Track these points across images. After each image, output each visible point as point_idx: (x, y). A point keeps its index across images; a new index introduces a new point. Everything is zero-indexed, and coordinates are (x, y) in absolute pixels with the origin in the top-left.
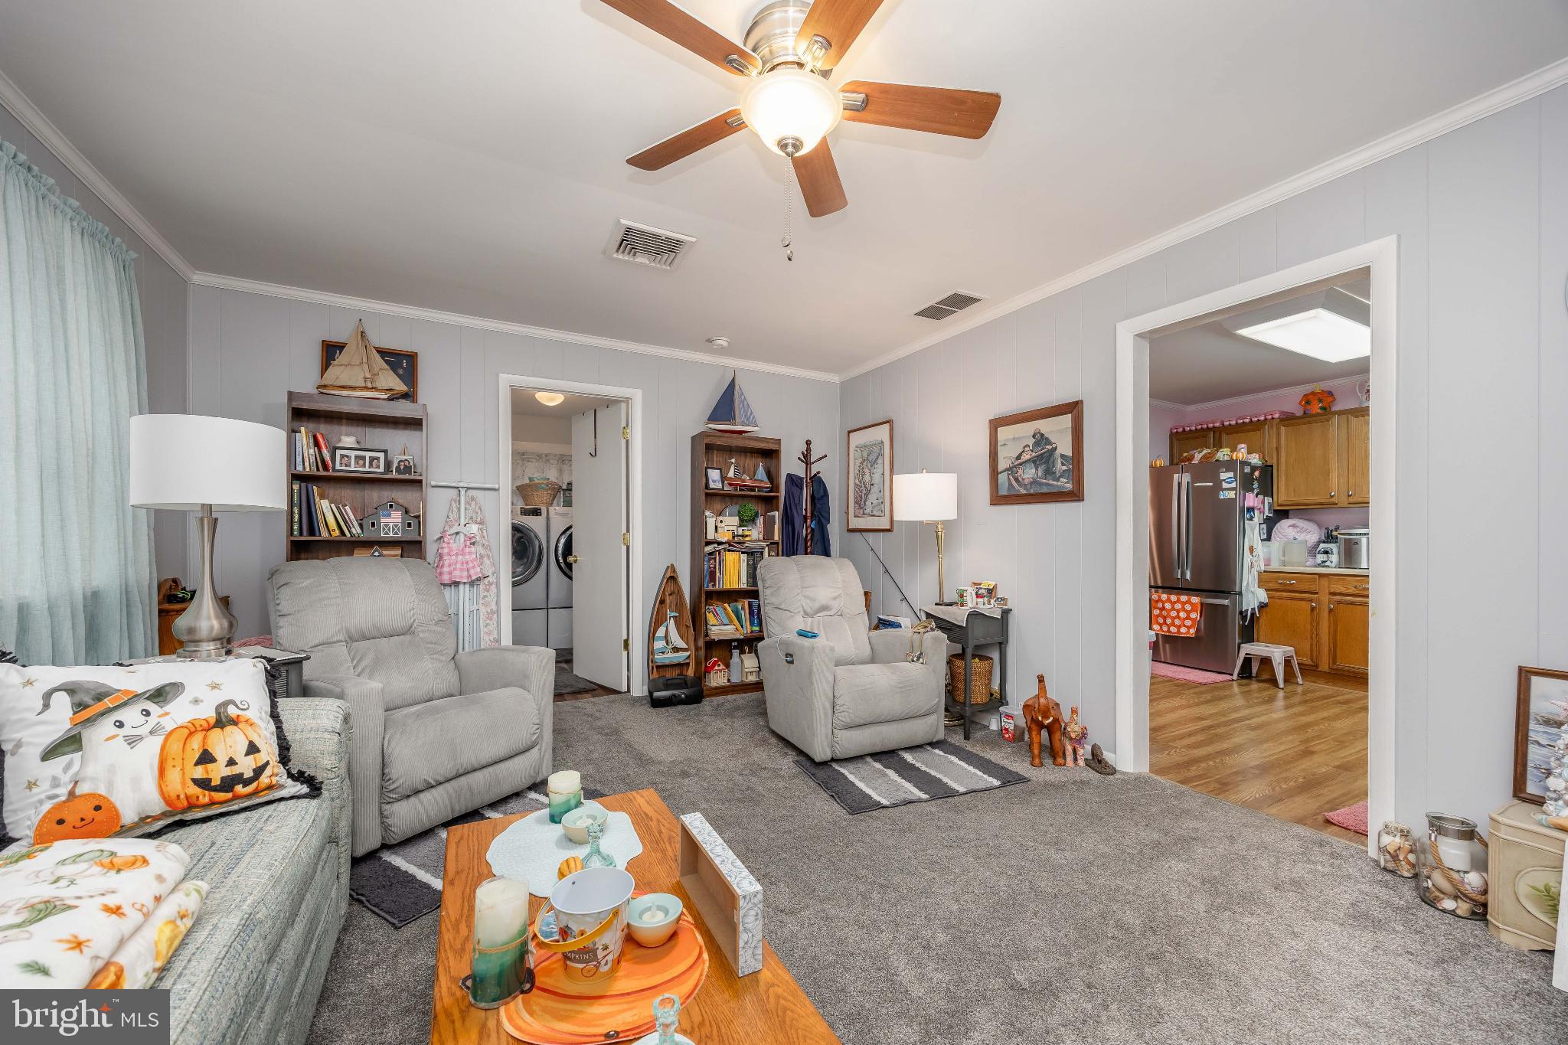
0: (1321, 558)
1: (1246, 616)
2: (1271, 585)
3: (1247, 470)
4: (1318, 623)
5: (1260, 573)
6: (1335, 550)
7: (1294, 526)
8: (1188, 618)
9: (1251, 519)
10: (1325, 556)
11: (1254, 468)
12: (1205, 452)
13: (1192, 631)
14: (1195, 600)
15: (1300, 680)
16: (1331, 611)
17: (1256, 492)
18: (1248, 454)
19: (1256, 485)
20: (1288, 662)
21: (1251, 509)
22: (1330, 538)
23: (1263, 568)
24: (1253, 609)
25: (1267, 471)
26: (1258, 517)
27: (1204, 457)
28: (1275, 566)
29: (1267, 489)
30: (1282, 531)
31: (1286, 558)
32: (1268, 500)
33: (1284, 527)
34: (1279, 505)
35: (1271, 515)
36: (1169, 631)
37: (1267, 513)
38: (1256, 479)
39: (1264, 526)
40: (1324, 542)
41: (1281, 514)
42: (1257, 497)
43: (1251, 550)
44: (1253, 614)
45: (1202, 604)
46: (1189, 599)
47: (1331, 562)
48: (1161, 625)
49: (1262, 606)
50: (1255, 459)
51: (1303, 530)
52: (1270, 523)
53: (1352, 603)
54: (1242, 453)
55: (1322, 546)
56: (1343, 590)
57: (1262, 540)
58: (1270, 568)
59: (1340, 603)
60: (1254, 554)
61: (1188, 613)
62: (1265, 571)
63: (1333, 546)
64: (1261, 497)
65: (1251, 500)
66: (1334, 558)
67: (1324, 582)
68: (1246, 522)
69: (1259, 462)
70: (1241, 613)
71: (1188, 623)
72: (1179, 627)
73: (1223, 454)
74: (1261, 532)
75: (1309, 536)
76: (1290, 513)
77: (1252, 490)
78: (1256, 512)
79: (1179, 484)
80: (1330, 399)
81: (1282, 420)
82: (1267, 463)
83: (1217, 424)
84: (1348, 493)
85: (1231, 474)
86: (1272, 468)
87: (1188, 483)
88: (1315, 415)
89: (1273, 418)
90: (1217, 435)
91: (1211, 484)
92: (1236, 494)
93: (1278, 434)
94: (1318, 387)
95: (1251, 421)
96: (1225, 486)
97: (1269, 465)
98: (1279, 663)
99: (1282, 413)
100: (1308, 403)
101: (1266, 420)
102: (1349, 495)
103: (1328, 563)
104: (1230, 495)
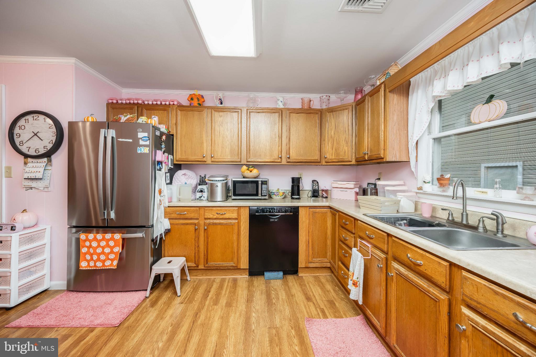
0: (199, 195)
1: (157, 241)
2: (173, 216)
3: (158, 133)
4: (198, 239)
5: (165, 208)
6: (206, 190)
7: (184, 174)
8: (112, 252)
9: (160, 170)
10: (201, 193)
11: (162, 134)
12: (128, 116)
13: (115, 263)
14: (118, 236)
15: (189, 278)
16: (205, 230)
17: (163, 150)
18: (159, 124)
19: (163, 146)
20: (183, 270)
21: (160, 163)
22: (202, 182)
23: (167, 204)
24: (161, 235)
25: (170, 137)
26: (165, 168)
27: (128, 119)
28: (175, 203)
29: (170, 150)
30: (178, 178)
31: (181, 197)
32: (171, 157)
33: (179, 174)
34: (177, 161)
35: (172, 167)
36: (95, 266)
37: (170, 166)
38: (164, 142)
39: (168, 174)
40: (199, 185)
41: (177, 167)
42: (164, 154)
43: (160, 192)
44: (161, 239)
45: (123, 239)
46: (113, 236)
47: (204, 197)
48: (88, 261)
49: (168, 232)
50: (163, 129)
51: (189, 177)
52: (172, 172)
53: (216, 224)
54: (155, 120)
55: (199, 187)
56: (211, 216)
57: (167, 184)
58: (171, 204)
59: (209, 224)
60: (162, 195)
61: (112, 248)
62: (168, 207)
63: (204, 187)
64: (166, 154)
65: (160, 156)
66: (205, 195)
67: (202, 211)
68: (157, 172)
69: (165, 131)
70: (153, 240)
71: (112, 256)
72: (104, 261)
73: (142, 120)
74: (167, 178)
75: (192, 181)
76: (182, 167)
77: (161, 149)
78: (163, 164)
79: (105, 138)
80: (202, 100)
81: (178, 106)
82: (170, 132)
83: (140, 102)
84: (211, 155)
85: (146, 134)
86: (173, 135)
87: (112, 137)
88: (196, 107)
89: (174, 104)
90: (140, 109)
91: (131, 141)
92: (149, 150)
93: (176, 115)
94: (197, 92)
95: (161, 104)
96: (141, 142)
97: (171, 133)
98: (178, 277)
99: (178, 102)
100: (192, 99)
101: (170, 104)
102: (212, 157)
103: (202, 198)
104: (146, 150)
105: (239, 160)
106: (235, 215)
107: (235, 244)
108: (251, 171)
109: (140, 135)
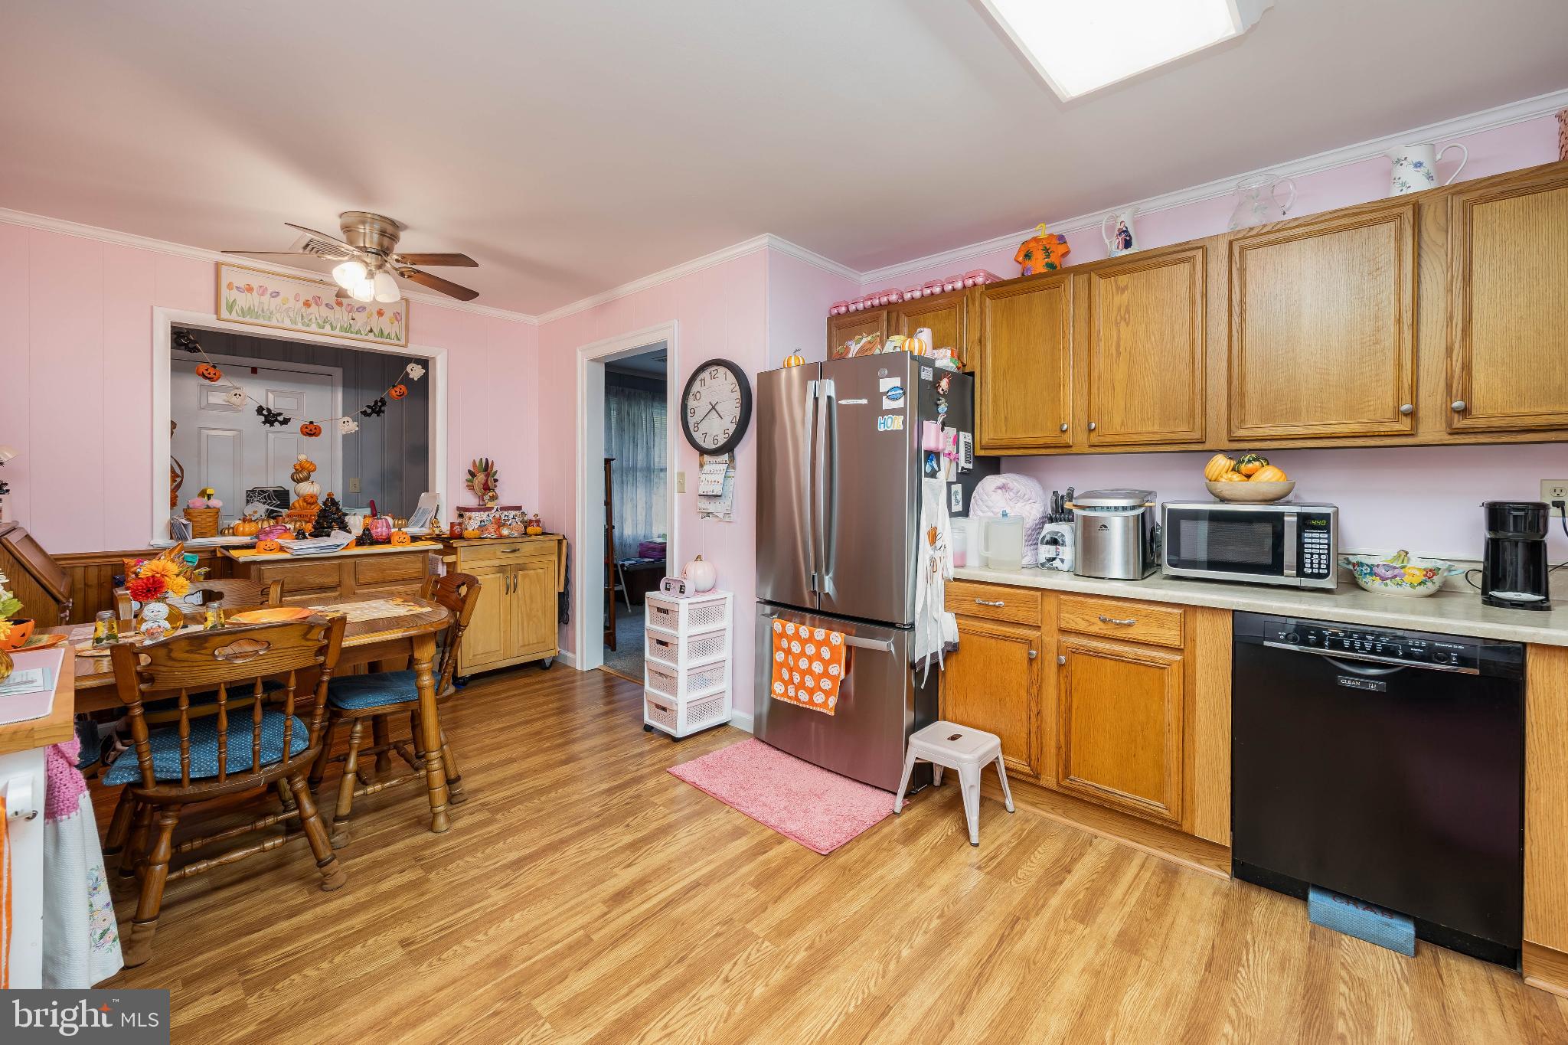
0: (1046, 551)
1: (923, 669)
2: (968, 607)
3: (927, 375)
4: (1040, 689)
5: (947, 581)
6: (1068, 538)
7: (1003, 487)
8: (826, 674)
9: (933, 474)
10: (1052, 548)
11: (939, 374)
12: (864, 340)
13: (832, 701)
14: (837, 638)
15: (1009, 803)
16: (1060, 666)
17: (940, 419)
18: (934, 348)
19: (943, 408)
20: (989, 772)
21: (933, 455)
22: (1059, 512)
23: (952, 573)
24: (934, 655)
25: (964, 380)
26: (947, 471)
27: (862, 349)
28: (974, 570)
29: (963, 418)
30: (985, 497)
31: (989, 554)
32: (965, 437)
33: (989, 484)
34: (983, 448)
35: (970, 466)
36: (797, 698)
37: (962, 463)
38: (944, 395)
39: (957, 488)
40: (1051, 520)
41: (988, 464)
42: (942, 430)
43: (933, 537)
44: (935, 666)
45: (849, 648)
46: (828, 636)
47: (1062, 561)
48: (786, 683)
49: (951, 650)
50: (945, 359)
51: (1019, 497)
52: (968, 480)
53: (1096, 654)
54: (922, 341)
55: (1049, 528)
56: (1082, 626)
57: (952, 515)
58: (964, 574)
59: (1075, 651)
60: (938, 544)
61: (826, 664)
62: (955, 579)
63: (1063, 529)
64: (951, 431)
65: (933, 436)
66: (1067, 553)
67: (1051, 604)
68: (924, 480)
69: (951, 365)
70: (912, 666)
71: (826, 684)
72: (811, 692)
73: (895, 343)
74: (953, 498)
75: (1028, 507)
76: (1003, 465)
77: (934, 417)
78: (944, 461)
79: (816, 399)
80: (1061, 249)
81: (988, 287)
82: (964, 366)
83: (894, 298)
84: (1089, 424)
85: (896, 381)
86: (972, 374)
87: (829, 398)
88: (1041, 276)
89: (975, 285)
90: (894, 315)
91: (864, 401)
92: (904, 422)
93: (982, 312)
94: (1043, 231)
95: (943, 290)
96: (887, 404)
97: (967, 370)
98: (972, 786)
99: (988, 275)
100: (1028, 256)
101: (964, 287)
102: (1091, 431)
103: (1057, 563)
104: (895, 423)
105: (1197, 435)
106: (1170, 635)
107: (1173, 741)
108: (1248, 476)
109: (886, 384)
